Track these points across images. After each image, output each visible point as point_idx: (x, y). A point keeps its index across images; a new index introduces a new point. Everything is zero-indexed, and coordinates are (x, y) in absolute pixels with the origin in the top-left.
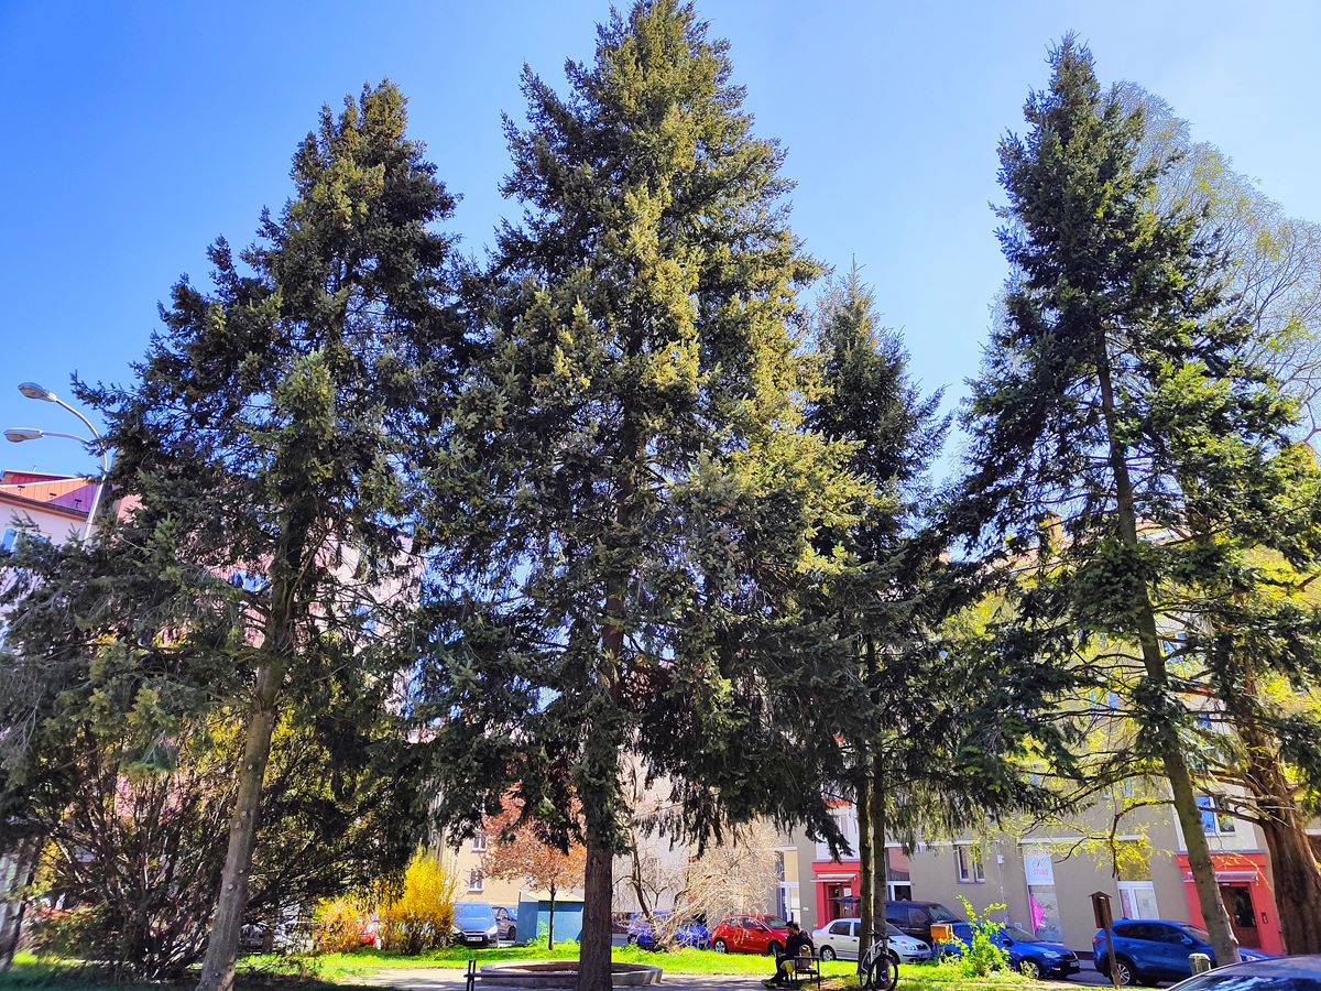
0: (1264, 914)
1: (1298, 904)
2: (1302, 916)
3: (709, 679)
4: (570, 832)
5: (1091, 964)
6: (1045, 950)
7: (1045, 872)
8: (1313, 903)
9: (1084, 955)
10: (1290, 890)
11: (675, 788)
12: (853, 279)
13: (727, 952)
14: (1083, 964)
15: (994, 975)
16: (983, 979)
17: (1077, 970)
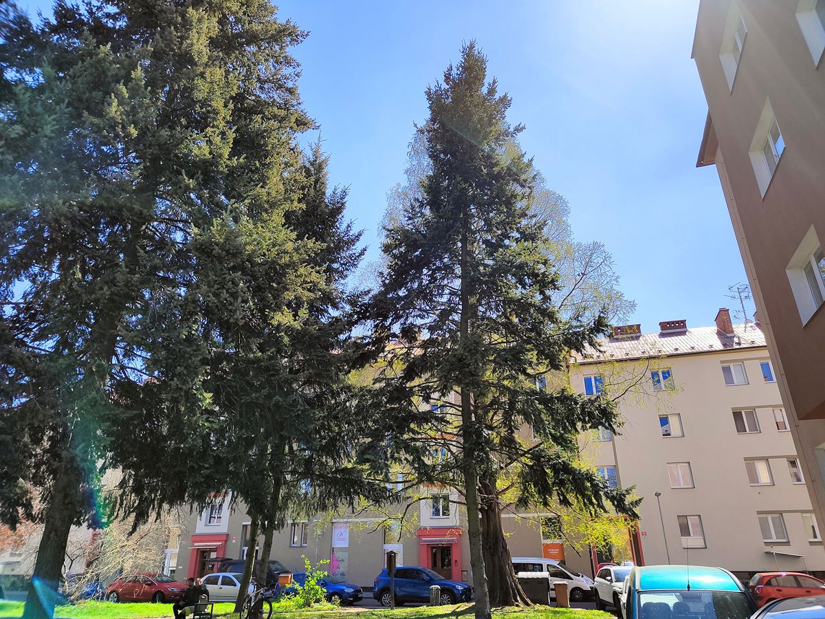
0: (456, 561)
1: (493, 555)
2: (493, 561)
3: (196, 390)
4: (21, 510)
5: (371, 595)
6: (345, 587)
7: (343, 540)
8: (500, 555)
9: (366, 589)
10: (490, 547)
11: (124, 478)
12: (318, 146)
13: (118, 601)
14: (364, 594)
15: (316, 606)
16: (310, 609)
17: (361, 599)
